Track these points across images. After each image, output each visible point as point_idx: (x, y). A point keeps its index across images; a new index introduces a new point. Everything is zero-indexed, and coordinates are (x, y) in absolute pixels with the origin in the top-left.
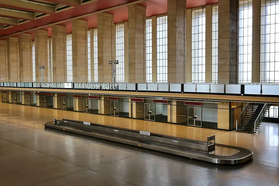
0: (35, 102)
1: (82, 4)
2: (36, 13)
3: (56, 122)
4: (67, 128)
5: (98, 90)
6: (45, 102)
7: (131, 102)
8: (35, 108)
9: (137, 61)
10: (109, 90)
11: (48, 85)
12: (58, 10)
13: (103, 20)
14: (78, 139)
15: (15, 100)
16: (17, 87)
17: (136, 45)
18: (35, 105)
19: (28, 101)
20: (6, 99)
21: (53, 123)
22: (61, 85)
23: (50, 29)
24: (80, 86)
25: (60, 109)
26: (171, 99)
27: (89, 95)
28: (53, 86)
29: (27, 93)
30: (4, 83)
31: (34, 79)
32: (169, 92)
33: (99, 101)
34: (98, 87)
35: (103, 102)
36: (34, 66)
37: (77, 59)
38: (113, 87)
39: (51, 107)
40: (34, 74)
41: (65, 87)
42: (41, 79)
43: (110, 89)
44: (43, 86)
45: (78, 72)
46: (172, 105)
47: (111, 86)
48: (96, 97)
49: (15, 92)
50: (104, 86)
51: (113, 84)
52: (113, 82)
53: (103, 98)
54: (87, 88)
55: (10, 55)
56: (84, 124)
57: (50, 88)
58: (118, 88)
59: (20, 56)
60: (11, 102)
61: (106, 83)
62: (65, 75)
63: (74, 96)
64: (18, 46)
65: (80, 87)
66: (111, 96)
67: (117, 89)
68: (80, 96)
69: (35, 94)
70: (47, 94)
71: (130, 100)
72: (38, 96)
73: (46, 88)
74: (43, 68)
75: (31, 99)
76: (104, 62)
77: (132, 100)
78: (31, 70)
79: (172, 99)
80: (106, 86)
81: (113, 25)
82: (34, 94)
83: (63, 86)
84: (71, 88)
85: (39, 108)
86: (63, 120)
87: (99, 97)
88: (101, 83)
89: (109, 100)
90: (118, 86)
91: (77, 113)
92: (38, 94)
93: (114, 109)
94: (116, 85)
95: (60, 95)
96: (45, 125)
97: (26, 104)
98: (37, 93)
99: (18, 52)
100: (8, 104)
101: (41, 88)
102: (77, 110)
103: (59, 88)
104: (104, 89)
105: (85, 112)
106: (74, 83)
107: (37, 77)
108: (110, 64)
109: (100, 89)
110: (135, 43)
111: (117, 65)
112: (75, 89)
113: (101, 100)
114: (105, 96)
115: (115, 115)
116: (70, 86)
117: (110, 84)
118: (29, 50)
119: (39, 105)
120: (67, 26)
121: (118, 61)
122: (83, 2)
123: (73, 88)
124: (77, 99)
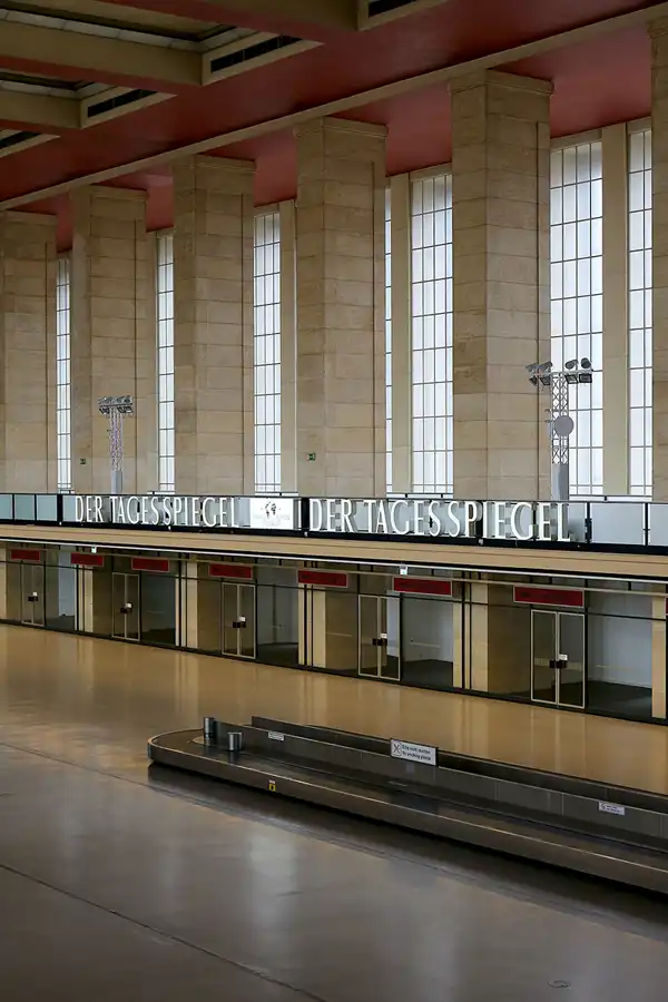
0: (65, 608)
1: (369, 24)
2: (88, 90)
3: (213, 735)
5: (459, 541)
6: (124, 611)
7: (666, 621)
8: (65, 642)
10: (533, 544)
11: (150, 511)
12: (218, 65)
13: (487, 113)
18: (66, 626)
19: (32, 599)
21: (199, 740)
22: (226, 507)
23: (159, 182)
24: (343, 516)
25: (217, 654)
27: (404, 572)
28: (180, 512)
29: (23, 554)
31: (64, 476)
33: (458, 607)
34: (457, 522)
35: (480, 618)
36: (64, 397)
37: (322, 353)
38: (554, 523)
39: (164, 638)
40: (64, 447)
41: (254, 525)
42: (109, 473)
43: (535, 537)
44: (123, 514)
45: (327, 433)
47: (541, 523)
48: (442, 587)
50: (497, 522)
51: (554, 504)
52: (556, 496)
53: (480, 594)
54: (389, 526)
56: (394, 753)
57: (164, 528)
58: (589, 535)
61: (510, 503)
62: (245, 451)
63: (305, 577)
65: (344, 524)
66: (534, 579)
67: (583, 540)
68: (340, 579)
69: (73, 562)
70: (138, 563)
71: (660, 609)
72: (89, 574)
73: (139, 527)
74: (124, 409)
75: (48, 585)
76: (490, 369)
78: (49, 422)
80: (508, 521)
81: (544, 143)
82: (65, 560)
83: (242, 518)
84: (289, 525)
85: (90, 643)
86: (257, 721)
87: (458, 587)
88: (480, 502)
89: (520, 607)
90: (588, 522)
91: (321, 682)
92: (89, 559)
93: (552, 664)
94: (577, 514)
95: (216, 570)
96: (153, 751)
97: (18, 619)
98: (81, 557)
101: (109, 525)
102: (321, 661)
103: (216, 530)
104: (498, 537)
105: (369, 673)
106: (305, 502)
107: (83, 462)
108: (534, 381)
109: (477, 537)
111: (584, 387)
112: (314, 535)
113: (471, 604)
114: (499, 581)
115: (557, 702)
116: (285, 517)
117: (535, 504)
118: (40, 305)
119: (90, 629)
120: (259, 162)
121: (586, 363)
122: (375, 10)
123: (303, 531)
124: (320, 600)
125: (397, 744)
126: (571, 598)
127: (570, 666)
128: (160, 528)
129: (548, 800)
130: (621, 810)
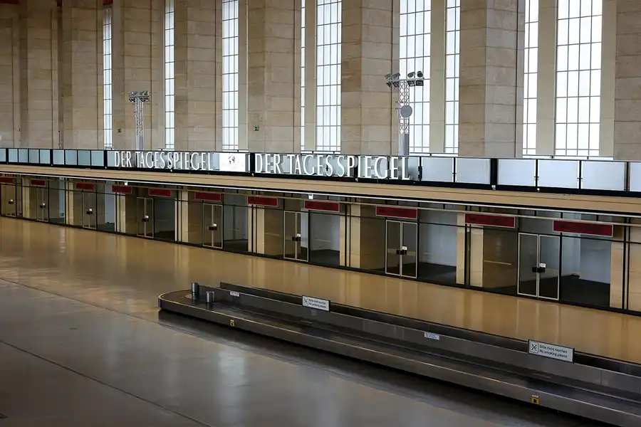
0: (109, 218)
3: (197, 293)
4: (242, 317)
5: (344, 179)
6: (144, 220)
7: (466, 227)
8: (110, 238)
9: (491, 74)
10: (388, 181)
11: (160, 161)
14: (269, 355)
15: (43, 210)
16: (51, 165)
17: (490, 14)
18: (109, 229)
19: (89, 213)
20: (14, 205)
21: (189, 296)
22: (205, 159)
24: (275, 164)
25: (200, 246)
26: (625, 220)
27: (311, 197)
28: (177, 161)
29: (83, 186)
30: (7, 150)
31: (108, 139)
32: (626, 193)
33: (342, 219)
34: (343, 168)
35: (356, 226)
36: (108, 92)
37: (263, 67)
38: (400, 169)
39: (168, 236)
40: (108, 122)
41: (222, 169)
42: (135, 137)
43: (389, 177)
44: (143, 162)
45: (266, 115)
46: (629, 243)
47: (392, 168)
49: (42, 183)
50: (366, 167)
51: (400, 158)
52: (401, 153)
53: (356, 211)
54: (302, 170)
55: (30, 55)
57: (168, 171)
58: (420, 176)
59: (60, 59)
60: (28, 217)
61: (374, 157)
62: (217, 125)
63: (252, 200)
64: (55, 23)
65: (275, 169)
66: (386, 202)
67: (417, 179)
68: (273, 202)
69: (113, 191)
70: (153, 192)
71: (461, 220)
72: (123, 198)
73: (153, 170)
74: (144, 99)
75: (99, 205)
76: (363, 77)
77: (470, 219)
78: (99, 106)
79: (630, 220)
80: (373, 168)
82: (108, 189)
83: (215, 165)
84: (243, 170)
85: (123, 239)
86: (224, 286)
87: (343, 206)
88: (356, 156)
89: (379, 219)
90: (420, 168)
91: (261, 263)
92: (123, 189)
93: (398, 252)
94: (414, 163)
95: (198, 195)
96: (162, 303)
97: (80, 224)
98: (118, 187)
99: (55, 42)
100: (20, 222)
101: (135, 169)
102: (261, 250)
103: (199, 172)
104: (366, 177)
105: (290, 257)
106: (253, 155)
107: (119, 131)
108: (389, 84)
109: (354, 177)
110: (485, 9)
111: (419, 88)
112: (258, 175)
113: (350, 216)
114: (368, 204)
115: (401, 275)
116: (240, 164)
117: (389, 157)
118: (93, 36)
119: (124, 231)
121: (420, 74)
123: (251, 173)
124: (261, 214)
125: (306, 298)
126: (410, 213)
127: (408, 254)
128: (166, 170)
129: (395, 332)
130: (437, 337)
